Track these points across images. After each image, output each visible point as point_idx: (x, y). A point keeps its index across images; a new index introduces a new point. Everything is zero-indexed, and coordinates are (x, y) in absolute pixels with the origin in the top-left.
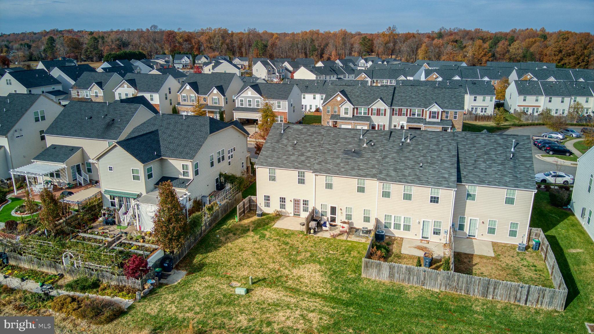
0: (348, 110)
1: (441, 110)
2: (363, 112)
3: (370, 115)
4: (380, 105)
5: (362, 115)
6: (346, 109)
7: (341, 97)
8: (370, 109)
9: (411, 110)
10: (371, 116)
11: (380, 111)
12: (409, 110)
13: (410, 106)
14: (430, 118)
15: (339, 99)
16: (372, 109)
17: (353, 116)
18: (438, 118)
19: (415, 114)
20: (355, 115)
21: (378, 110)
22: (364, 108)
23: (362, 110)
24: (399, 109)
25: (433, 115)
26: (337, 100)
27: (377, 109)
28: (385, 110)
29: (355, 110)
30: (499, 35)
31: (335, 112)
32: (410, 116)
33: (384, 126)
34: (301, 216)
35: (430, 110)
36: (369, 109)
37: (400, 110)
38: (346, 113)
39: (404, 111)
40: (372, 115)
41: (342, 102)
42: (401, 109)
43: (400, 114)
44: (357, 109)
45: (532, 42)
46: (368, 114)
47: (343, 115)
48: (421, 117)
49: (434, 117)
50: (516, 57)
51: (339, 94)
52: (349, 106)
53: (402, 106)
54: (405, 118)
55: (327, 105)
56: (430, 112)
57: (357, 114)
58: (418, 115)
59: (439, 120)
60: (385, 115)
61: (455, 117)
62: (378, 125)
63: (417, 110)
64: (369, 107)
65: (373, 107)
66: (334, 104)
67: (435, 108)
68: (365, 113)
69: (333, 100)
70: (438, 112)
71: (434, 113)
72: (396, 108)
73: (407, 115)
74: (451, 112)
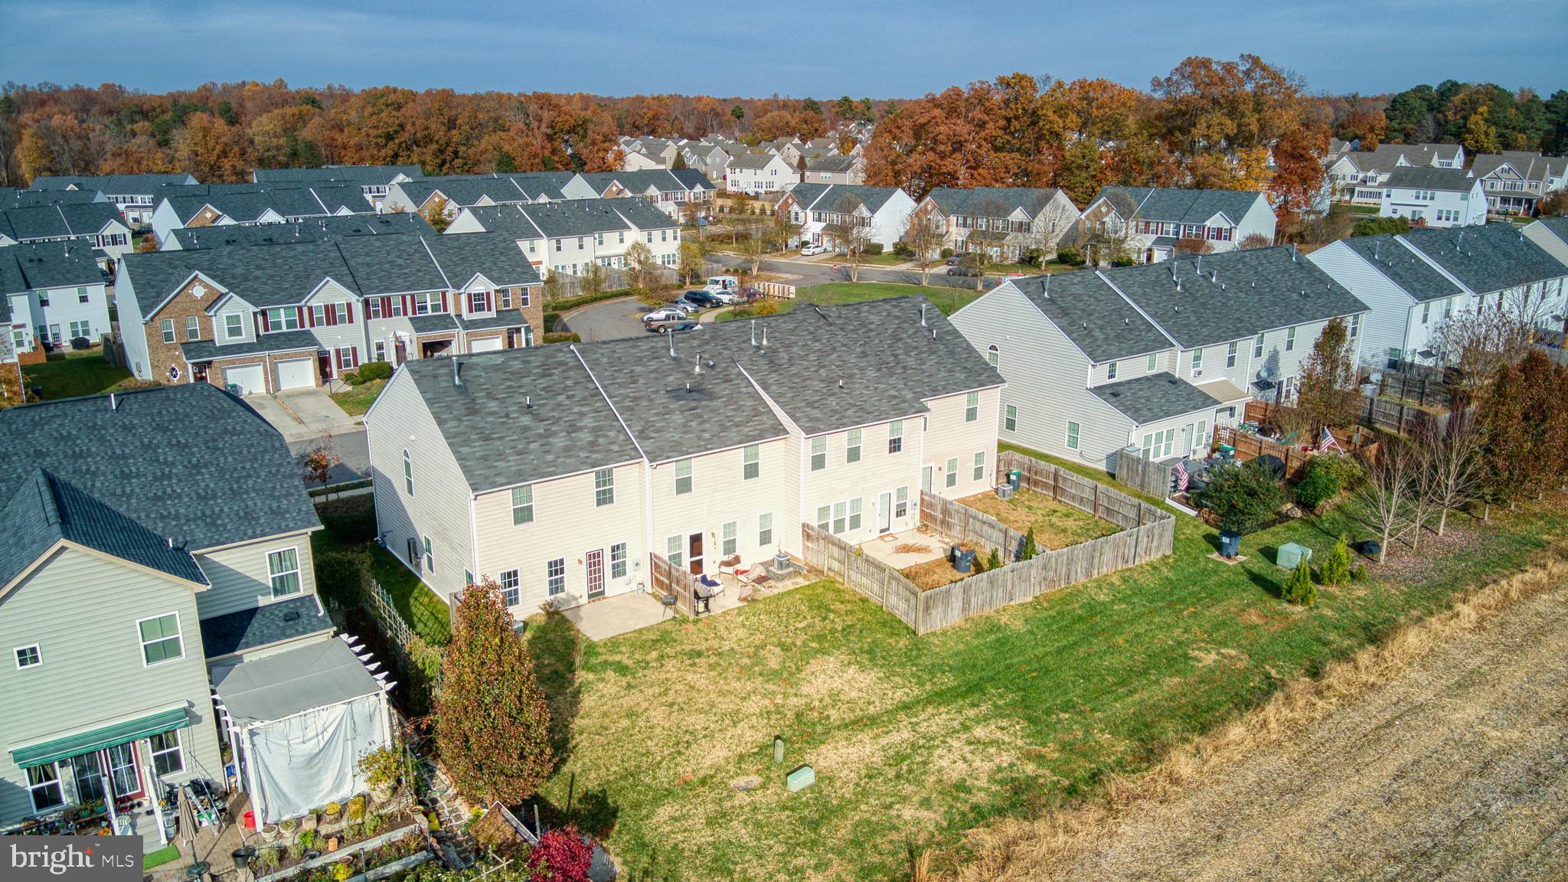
0: (239, 322)
1: (493, 287)
2: (283, 320)
3: (307, 326)
4: (332, 292)
5: (284, 329)
6: (233, 319)
7: (206, 286)
8: (305, 311)
9: (413, 297)
10: (312, 329)
11: (334, 312)
12: (408, 298)
13: (409, 289)
14: (471, 311)
15: (198, 291)
16: (310, 309)
17: (258, 336)
18: (489, 309)
19: (425, 308)
20: (262, 332)
21: (330, 310)
22: (285, 308)
23: (279, 316)
24: (383, 299)
25: (478, 302)
26: (191, 296)
27: (326, 307)
28: (349, 305)
29: (260, 318)
30: (182, 100)
31: (194, 333)
32: (414, 313)
33: (354, 350)
34: (607, 594)
35: (468, 291)
36: (300, 309)
37: (386, 302)
38: (235, 331)
39: (396, 303)
40: (312, 325)
41: (214, 301)
42: (389, 298)
43: (388, 312)
44: (264, 313)
45: (293, 115)
46: (302, 325)
47: (222, 338)
48: (442, 313)
49: (480, 308)
50: (274, 157)
51: (196, 277)
52: (240, 308)
53: (387, 289)
54: (404, 321)
55: (161, 316)
56: (469, 295)
57: (266, 329)
58: (435, 308)
59: (493, 314)
60: (351, 321)
61: (525, 302)
62: (338, 351)
63: (428, 295)
64: (303, 303)
65: (313, 303)
66: (185, 310)
67: (480, 284)
68: (290, 324)
69: (178, 299)
70: (488, 294)
71: (479, 296)
72: (374, 297)
73: (405, 314)
74: (514, 288)
